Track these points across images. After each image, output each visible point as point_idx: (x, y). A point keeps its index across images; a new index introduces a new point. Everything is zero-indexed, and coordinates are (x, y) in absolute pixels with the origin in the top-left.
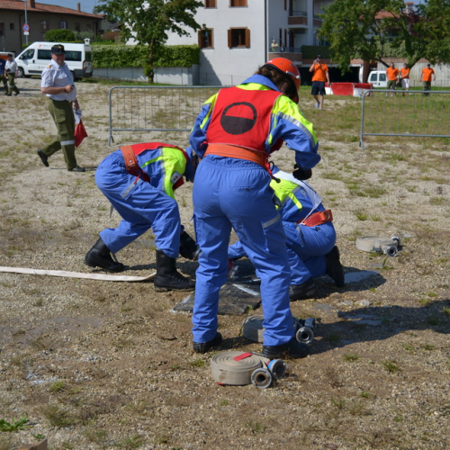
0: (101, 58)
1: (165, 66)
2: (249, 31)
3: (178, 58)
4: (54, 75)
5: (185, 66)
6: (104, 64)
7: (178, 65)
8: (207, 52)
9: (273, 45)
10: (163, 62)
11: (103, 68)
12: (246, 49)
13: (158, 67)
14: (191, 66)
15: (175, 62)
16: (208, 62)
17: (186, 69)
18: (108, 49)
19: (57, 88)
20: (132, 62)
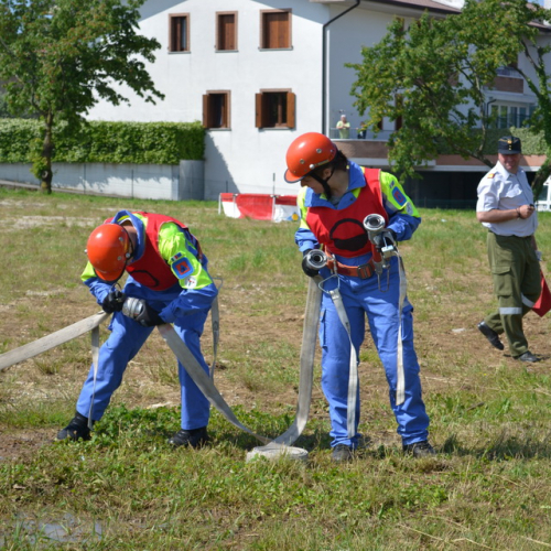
0: (9, 143)
1: (128, 162)
2: (294, 96)
3: (152, 147)
4: (500, 191)
5: (165, 162)
6: (13, 156)
7: (151, 160)
8: (218, 137)
9: (340, 124)
10: (125, 154)
11: (12, 163)
12: (289, 132)
13: (115, 163)
14: (177, 164)
15: (146, 154)
16: (220, 156)
17: (168, 170)
18: (22, 128)
19: (504, 212)
20: (66, 153)
